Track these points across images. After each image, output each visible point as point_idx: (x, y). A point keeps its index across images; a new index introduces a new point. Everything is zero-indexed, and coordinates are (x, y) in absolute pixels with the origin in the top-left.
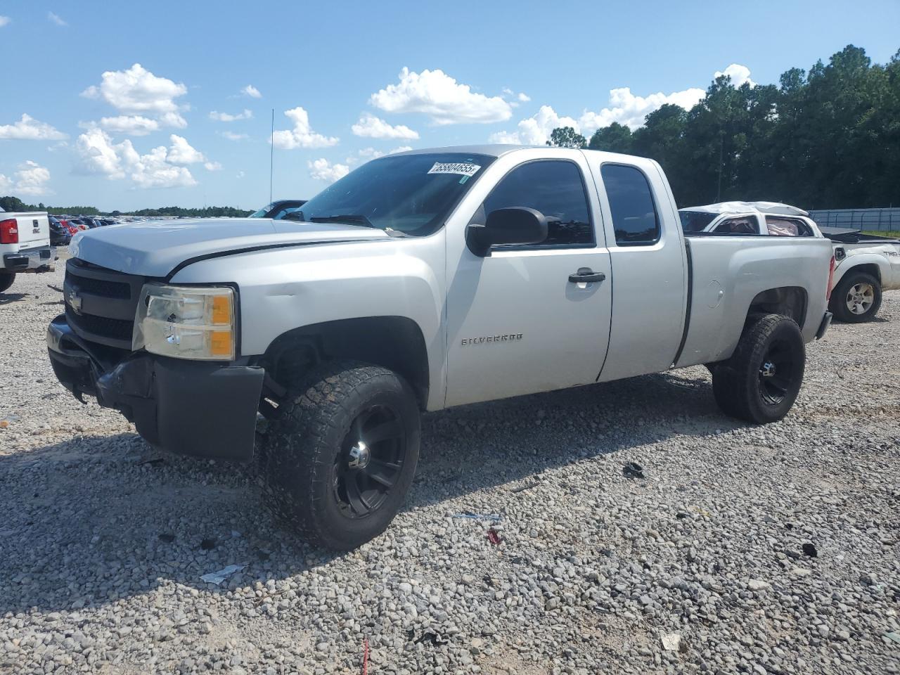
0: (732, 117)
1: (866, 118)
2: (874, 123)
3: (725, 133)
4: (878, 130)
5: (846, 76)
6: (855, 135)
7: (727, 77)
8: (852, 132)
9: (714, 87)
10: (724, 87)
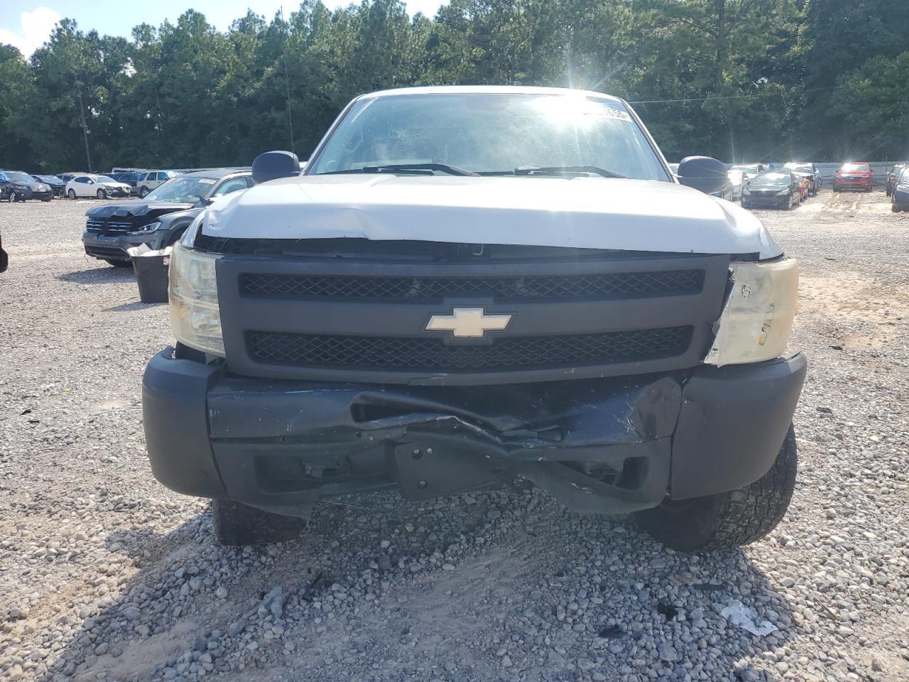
0: (86, 67)
1: (223, 83)
2: (230, 87)
3: (83, 84)
4: (237, 95)
5: (197, 39)
6: (217, 98)
7: (72, 21)
8: (214, 94)
9: (59, 31)
10: (69, 32)
